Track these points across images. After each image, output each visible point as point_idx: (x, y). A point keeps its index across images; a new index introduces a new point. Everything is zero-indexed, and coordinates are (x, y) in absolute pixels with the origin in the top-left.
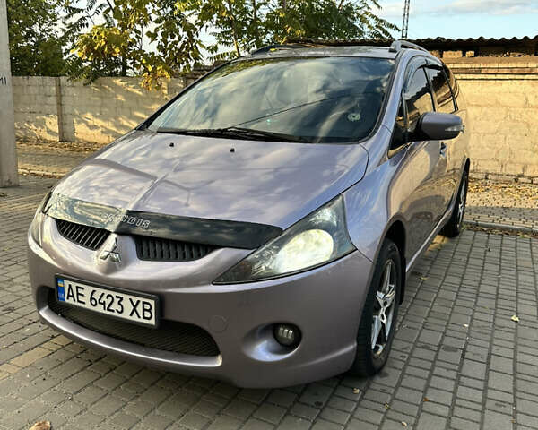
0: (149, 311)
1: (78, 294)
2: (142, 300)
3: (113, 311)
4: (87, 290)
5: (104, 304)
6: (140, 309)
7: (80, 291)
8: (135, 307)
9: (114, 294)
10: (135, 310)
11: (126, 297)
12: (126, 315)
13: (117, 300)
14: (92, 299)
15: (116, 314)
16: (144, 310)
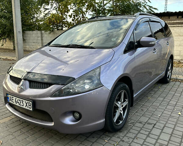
0: (30, 105)
1: (12, 99)
2: (28, 102)
3: (21, 105)
4: (14, 98)
5: (18, 103)
6: (28, 105)
7: (13, 98)
8: (27, 104)
9: (21, 100)
10: (26, 105)
11: (24, 101)
12: (24, 107)
13: (22, 102)
14: (16, 101)
15: (22, 106)
16: (29, 105)
